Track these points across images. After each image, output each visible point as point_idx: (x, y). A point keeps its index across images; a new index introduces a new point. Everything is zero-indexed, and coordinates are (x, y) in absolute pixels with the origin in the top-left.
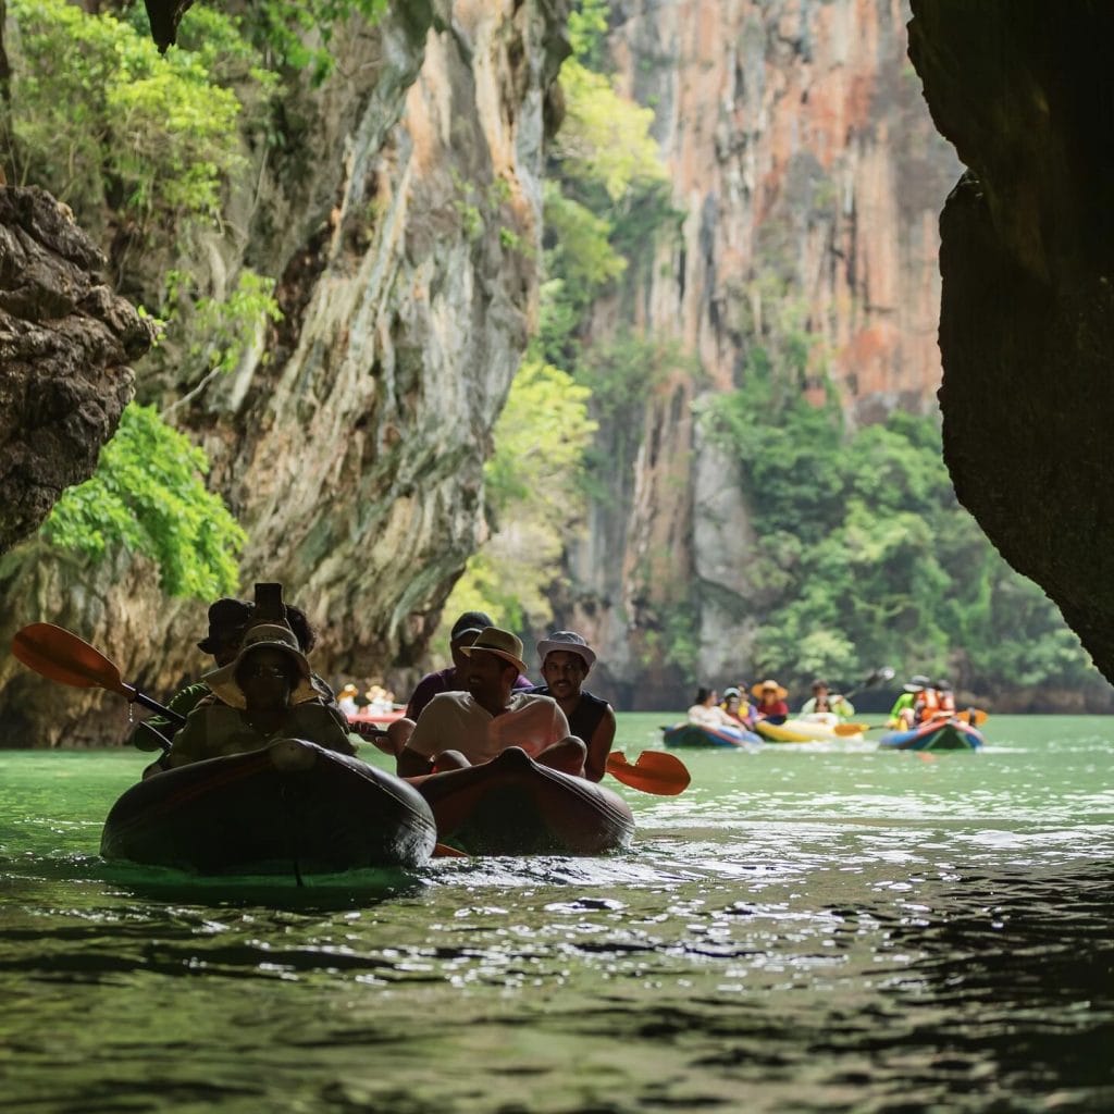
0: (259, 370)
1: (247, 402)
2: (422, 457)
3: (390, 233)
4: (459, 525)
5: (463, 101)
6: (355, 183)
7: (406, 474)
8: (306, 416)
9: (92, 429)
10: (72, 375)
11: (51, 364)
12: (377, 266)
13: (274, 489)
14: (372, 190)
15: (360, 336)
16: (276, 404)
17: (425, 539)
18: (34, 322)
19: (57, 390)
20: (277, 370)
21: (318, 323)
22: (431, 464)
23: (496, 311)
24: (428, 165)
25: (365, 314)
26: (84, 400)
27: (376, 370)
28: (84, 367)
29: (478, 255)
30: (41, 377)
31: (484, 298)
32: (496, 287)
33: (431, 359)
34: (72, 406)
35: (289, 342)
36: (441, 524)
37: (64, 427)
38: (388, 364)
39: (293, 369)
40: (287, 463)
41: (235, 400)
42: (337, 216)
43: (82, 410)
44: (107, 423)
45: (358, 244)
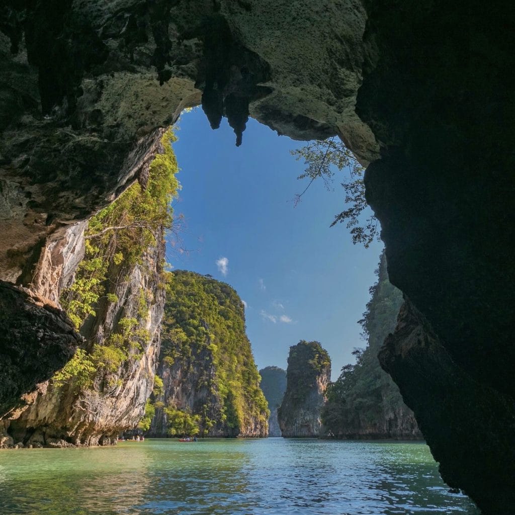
0: (120, 391)
1: (118, 395)
2: (139, 403)
3: (137, 376)
4: (142, 412)
5: (147, 363)
6: (134, 370)
7: (137, 405)
8: (125, 397)
9: (65, 356)
10: (62, 344)
11: (57, 341)
12: (135, 380)
13: (121, 406)
14: (136, 371)
15: (133, 388)
16: (122, 396)
17: (138, 413)
18: (55, 333)
19: (58, 346)
20: (123, 391)
21: (128, 386)
22: (139, 404)
23: (148, 387)
24: (142, 370)
25: (133, 386)
26: (64, 350)
27: (134, 393)
28: (65, 343)
29: (147, 381)
30: (54, 343)
31: (147, 385)
32: (149, 384)
33: (141, 392)
34: (61, 350)
35: (124, 388)
36: (140, 411)
37: (58, 354)
38: (136, 392)
39: (124, 391)
40: (123, 403)
41: (117, 395)
42: (131, 374)
43: (63, 352)
44: (69, 355)
45: (133, 377)
